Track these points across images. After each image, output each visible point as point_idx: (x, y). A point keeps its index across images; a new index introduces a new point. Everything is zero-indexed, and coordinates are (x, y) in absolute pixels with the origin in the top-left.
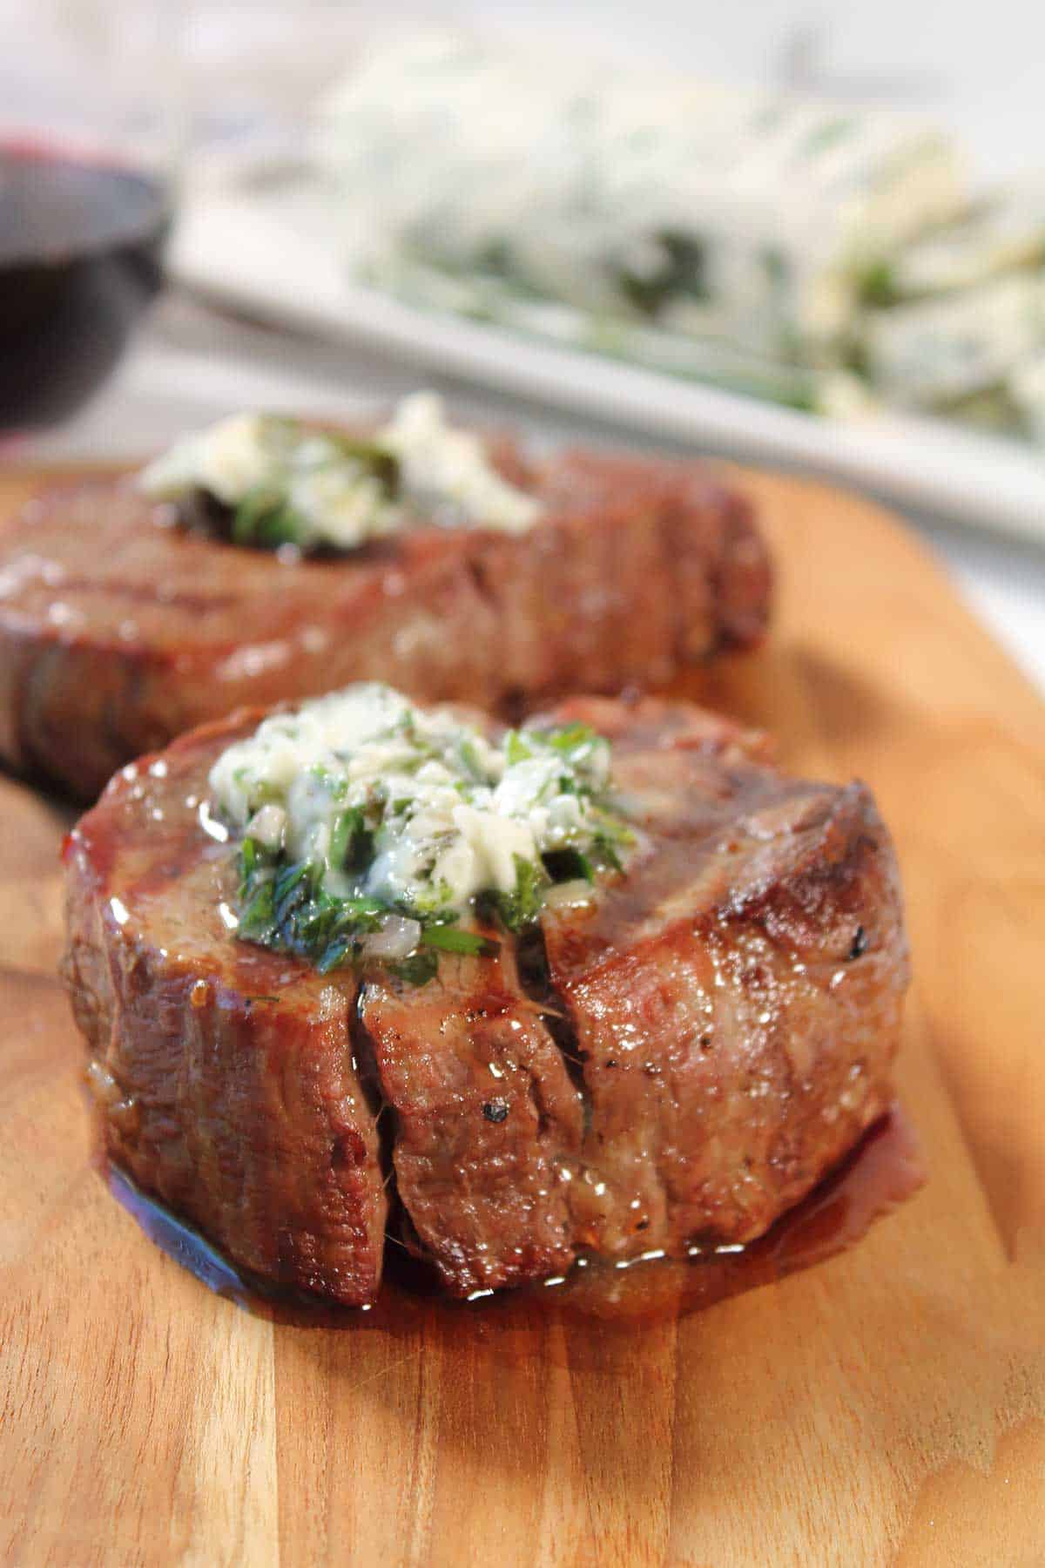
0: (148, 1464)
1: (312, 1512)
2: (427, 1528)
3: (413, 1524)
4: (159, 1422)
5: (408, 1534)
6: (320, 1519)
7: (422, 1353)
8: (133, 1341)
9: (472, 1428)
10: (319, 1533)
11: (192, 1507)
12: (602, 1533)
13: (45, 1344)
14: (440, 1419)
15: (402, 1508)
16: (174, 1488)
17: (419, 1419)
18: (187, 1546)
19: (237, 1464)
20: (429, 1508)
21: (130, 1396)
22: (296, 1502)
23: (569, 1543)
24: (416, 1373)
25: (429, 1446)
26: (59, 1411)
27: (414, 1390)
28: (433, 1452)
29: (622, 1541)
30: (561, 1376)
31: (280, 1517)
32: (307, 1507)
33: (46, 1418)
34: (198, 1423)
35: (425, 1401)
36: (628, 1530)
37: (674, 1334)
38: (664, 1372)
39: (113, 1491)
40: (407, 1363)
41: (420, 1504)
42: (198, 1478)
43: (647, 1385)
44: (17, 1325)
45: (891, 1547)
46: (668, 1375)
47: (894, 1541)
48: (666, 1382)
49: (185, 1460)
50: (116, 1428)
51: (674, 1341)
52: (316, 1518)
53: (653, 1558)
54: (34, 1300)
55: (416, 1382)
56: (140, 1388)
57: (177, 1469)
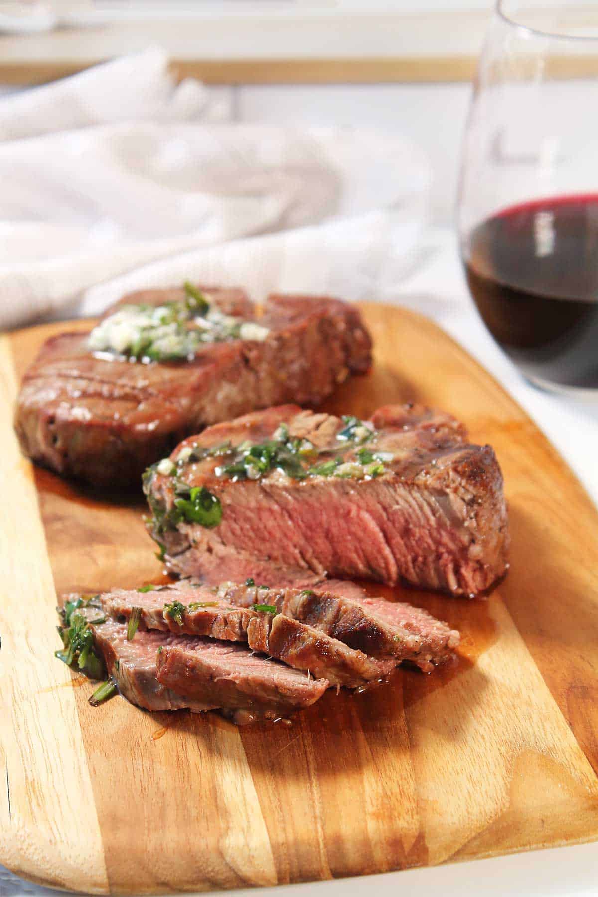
0: (204, 799)
1: (273, 806)
2: (320, 803)
3: (314, 802)
4: (204, 780)
5: (313, 807)
6: (277, 807)
7: (302, 735)
8: (185, 750)
9: (329, 761)
10: (278, 813)
11: (226, 812)
12: (390, 794)
13: (149, 758)
14: (316, 760)
15: (309, 797)
16: (217, 806)
17: (307, 760)
18: (228, 828)
19: (240, 792)
20: (319, 795)
21: (189, 772)
22: (266, 803)
23: (377, 799)
24: (302, 743)
25: (314, 771)
26: (163, 784)
27: (303, 750)
28: (316, 773)
29: (399, 797)
30: (361, 735)
31: (262, 809)
32: (271, 803)
33: (158, 789)
34: (219, 778)
35: (308, 753)
36: (400, 791)
37: (403, 712)
38: (402, 728)
39: (194, 813)
40: (297, 739)
41: (316, 795)
42: (226, 801)
43: (396, 734)
44: (136, 752)
45: (507, 786)
46: (404, 729)
47: (508, 784)
48: (404, 731)
49: (218, 794)
50: (187, 787)
51: (404, 715)
52: (276, 807)
53: (412, 801)
54: (139, 739)
55: (303, 746)
56: (192, 767)
57: (216, 799)
